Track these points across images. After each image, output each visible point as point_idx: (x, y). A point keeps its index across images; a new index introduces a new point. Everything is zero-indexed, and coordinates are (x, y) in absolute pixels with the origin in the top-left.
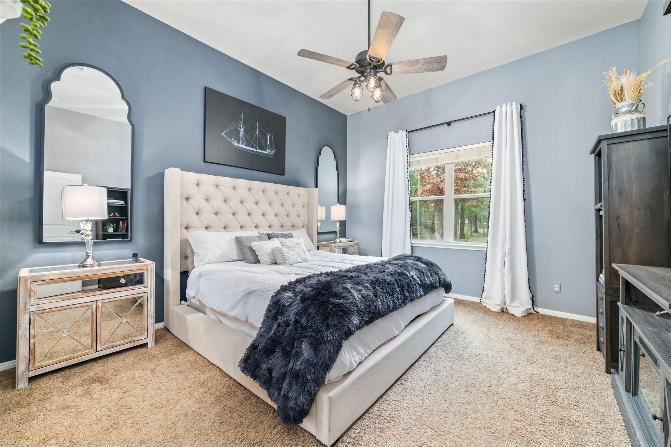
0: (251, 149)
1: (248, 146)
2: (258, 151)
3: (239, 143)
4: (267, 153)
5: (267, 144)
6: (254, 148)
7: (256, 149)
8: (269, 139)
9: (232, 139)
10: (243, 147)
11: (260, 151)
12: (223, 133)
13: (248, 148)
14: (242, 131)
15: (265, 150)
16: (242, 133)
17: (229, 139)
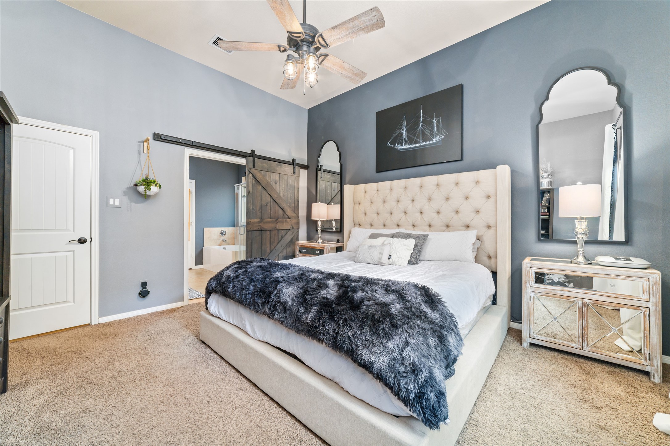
0: (414, 146)
1: (411, 144)
2: (422, 144)
3: (402, 145)
4: (434, 141)
5: (433, 132)
6: (417, 143)
7: (420, 144)
8: (435, 125)
9: (395, 145)
10: (406, 147)
11: (425, 143)
12: (389, 143)
13: (411, 146)
14: (404, 132)
15: (431, 139)
16: (405, 134)
17: (393, 146)
